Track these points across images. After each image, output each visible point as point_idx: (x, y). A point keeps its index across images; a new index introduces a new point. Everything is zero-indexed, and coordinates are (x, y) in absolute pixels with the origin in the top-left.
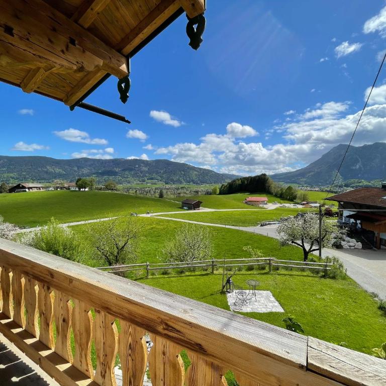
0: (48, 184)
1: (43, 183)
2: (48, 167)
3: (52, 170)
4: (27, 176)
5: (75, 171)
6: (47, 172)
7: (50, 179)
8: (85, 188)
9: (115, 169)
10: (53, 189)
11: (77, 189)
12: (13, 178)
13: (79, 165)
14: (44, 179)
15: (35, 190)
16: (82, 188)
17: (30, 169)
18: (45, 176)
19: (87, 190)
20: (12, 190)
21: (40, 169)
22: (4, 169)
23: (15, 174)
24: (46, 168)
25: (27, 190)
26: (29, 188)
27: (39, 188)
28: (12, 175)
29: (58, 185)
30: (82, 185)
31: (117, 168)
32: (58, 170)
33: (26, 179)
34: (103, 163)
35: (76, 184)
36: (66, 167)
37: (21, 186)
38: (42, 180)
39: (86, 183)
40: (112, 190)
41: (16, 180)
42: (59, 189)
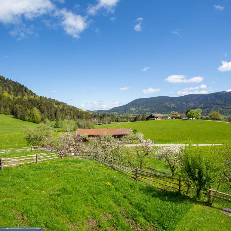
0: (166, 115)
1: (163, 114)
2: (167, 103)
3: (169, 105)
5: (184, 105)
6: (165, 107)
7: (168, 111)
8: (193, 117)
9: (217, 101)
10: (170, 118)
11: (187, 118)
12: (147, 111)
13: (187, 100)
14: (164, 111)
15: (160, 119)
16: (191, 118)
17: (156, 105)
18: (165, 109)
19: (194, 119)
20: (148, 119)
21: (161, 105)
22: (144, 106)
23: (149, 109)
24: (165, 104)
25: (155, 119)
26: (157, 117)
27: (162, 117)
28: (147, 109)
29: (173, 116)
30: (190, 115)
31: (218, 100)
32: (173, 105)
33: (154, 112)
35: (186, 114)
37: (152, 116)
39: (193, 114)
40: (216, 119)
41: (149, 113)
42: (174, 118)
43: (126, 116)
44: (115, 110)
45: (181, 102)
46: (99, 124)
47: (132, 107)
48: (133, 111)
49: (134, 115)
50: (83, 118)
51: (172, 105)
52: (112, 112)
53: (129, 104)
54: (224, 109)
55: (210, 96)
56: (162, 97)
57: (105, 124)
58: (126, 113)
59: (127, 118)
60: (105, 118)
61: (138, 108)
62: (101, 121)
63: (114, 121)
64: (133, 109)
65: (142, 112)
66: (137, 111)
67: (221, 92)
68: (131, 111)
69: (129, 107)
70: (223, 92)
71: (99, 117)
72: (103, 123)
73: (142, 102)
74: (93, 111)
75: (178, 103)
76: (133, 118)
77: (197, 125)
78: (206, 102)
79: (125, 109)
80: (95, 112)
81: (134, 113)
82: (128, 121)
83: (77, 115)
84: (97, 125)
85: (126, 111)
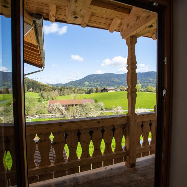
2: (113, 79)
3: (115, 80)
4: (104, 84)
6: (112, 82)
7: (114, 85)
10: (119, 91)
12: (98, 85)
15: (111, 91)
17: (105, 80)
18: (112, 84)
20: (102, 91)
21: (109, 80)
22: (95, 81)
24: (112, 79)
25: (108, 91)
27: (113, 90)
28: (98, 83)
29: (122, 89)
31: (149, 77)
34: (141, 75)
36: (121, 78)
37: (106, 89)
38: (110, 86)
40: (151, 92)
41: (100, 86)
42: (122, 91)
43: (82, 89)
44: (71, 83)
45: (124, 78)
46: (59, 95)
47: (85, 81)
48: (87, 84)
49: (88, 88)
50: (46, 90)
51: (117, 80)
52: (69, 85)
53: (83, 79)
54: (153, 84)
55: (144, 74)
56: (110, 74)
57: (65, 95)
58: (81, 86)
59: (83, 90)
60: (65, 90)
61: (91, 82)
62: (61, 93)
63: (72, 93)
64: (87, 83)
65: (94, 86)
66: (90, 85)
67: (151, 72)
68: (85, 85)
69: (83, 82)
70: (153, 71)
71: (59, 89)
72: (63, 95)
73: (94, 77)
74: (52, 84)
75: (122, 79)
76: (87, 90)
77: (139, 95)
78: (141, 79)
79: (80, 82)
80: (54, 85)
81: (87, 86)
82: (83, 93)
83: (39, 88)
84: (57, 96)
85: (81, 85)
